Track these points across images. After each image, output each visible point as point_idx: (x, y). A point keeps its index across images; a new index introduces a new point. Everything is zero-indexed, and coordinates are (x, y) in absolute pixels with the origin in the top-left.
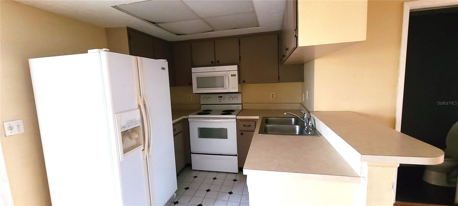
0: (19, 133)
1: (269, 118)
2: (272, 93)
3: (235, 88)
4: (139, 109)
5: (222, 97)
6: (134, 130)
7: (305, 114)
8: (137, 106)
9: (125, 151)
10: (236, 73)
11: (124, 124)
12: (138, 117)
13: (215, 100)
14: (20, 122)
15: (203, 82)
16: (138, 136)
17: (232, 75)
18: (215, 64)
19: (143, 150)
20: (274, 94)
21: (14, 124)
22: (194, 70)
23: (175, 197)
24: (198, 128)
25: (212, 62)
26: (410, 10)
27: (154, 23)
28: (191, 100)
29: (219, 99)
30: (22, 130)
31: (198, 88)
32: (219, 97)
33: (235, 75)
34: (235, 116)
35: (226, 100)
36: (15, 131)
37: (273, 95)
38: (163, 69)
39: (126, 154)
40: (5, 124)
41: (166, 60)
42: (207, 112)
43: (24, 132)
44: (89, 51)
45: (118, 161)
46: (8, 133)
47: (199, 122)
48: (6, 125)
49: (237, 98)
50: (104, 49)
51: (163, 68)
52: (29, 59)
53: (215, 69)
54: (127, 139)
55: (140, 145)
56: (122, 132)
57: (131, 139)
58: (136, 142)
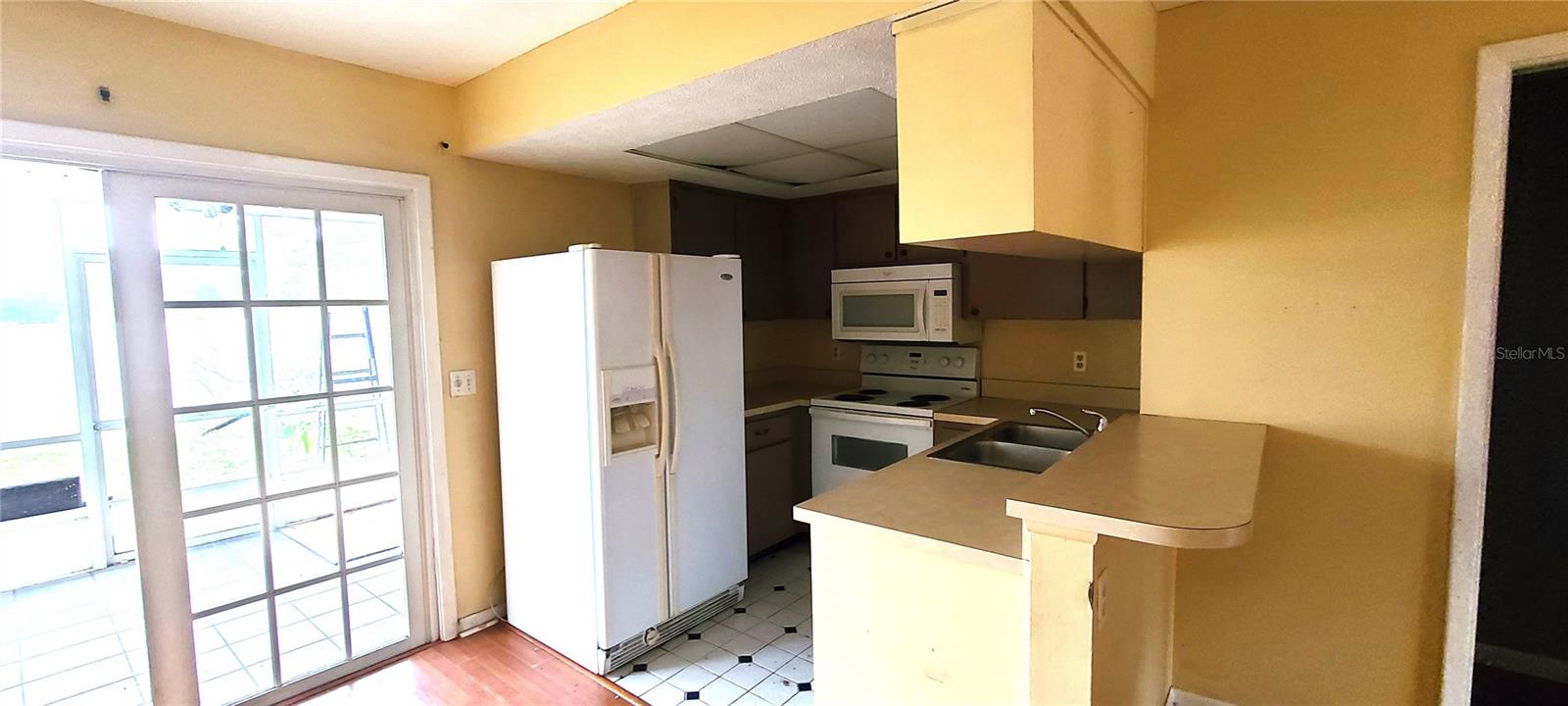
0: (469, 393)
1: (1021, 427)
2: (1079, 353)
3: (944, 330)
4: (654, 367)
5: (919, 355)
6: (643, 409)
7: (1101, 420)
8: (650, 360)
9: (614, 451)
10: (948, 285)
11: (617, 392)
12: (652, 384)
13: (900, 363)
14: (471, 374)
15: (863, 309)
16: (648, 424)
17: (937, 293)
18: (896, 257)
19: (658, 456)
20: (1084, 354)
21: (463, 376)
22: (838, 275)
23: (740, 598)
24: (833, 436)
25: (888, 255)
26: (1514, 71)
27: (723, 168)
28: (839, 358)
29: (913, 362)
30: (474, 390)
31: (844, 325)
32: (912, 355)
33: (944, 293)
34: (931, 411)
35: (931, 365)
36: (463, 391)
37: (1080, 358)
38: (727, 277)
39: (615, 455)
40: (451, 373)
41: (738, 256)
42: (865, 396)
43: (475, 392)
44: (571, 248)
45: (601, 467)
46: (454, 390)
47: (836, 419)
48: (453, 379)
49: (963, 360)
50: (591, 245)
51: (725, 275)
52: (493, 263)
53: (889, 274)
54: (625, 427)
55: (649, 443)
56: (612, 409)
57: (633, 427)
58: (641, 436)
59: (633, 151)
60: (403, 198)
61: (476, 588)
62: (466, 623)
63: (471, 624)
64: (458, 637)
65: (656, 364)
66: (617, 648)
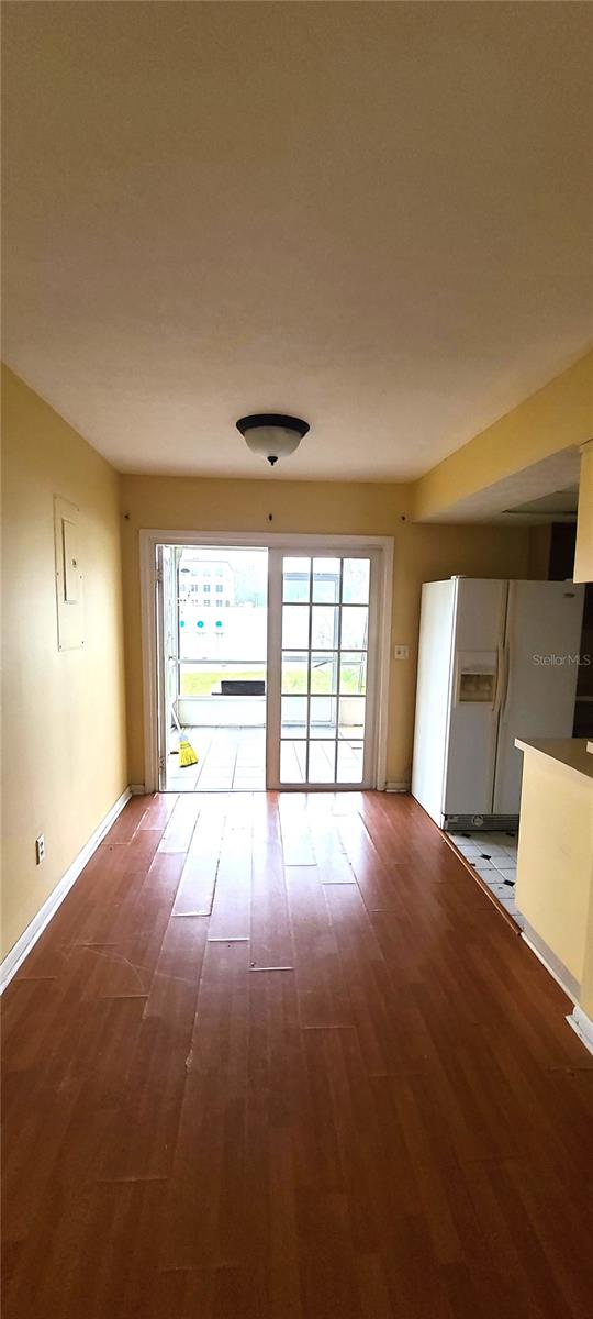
0: (404, 659)
4: (495, 653)
6: (488, 679)
8: (494, 649)
9: (461, 700)
11: (469, 665)
12: (494, 663)
14: (406, 647)
16: (488, 688)
21: (402, 648)
36: (401, 657)
38: (570, 595)
39: (461, 703)
40: (395, 646)
43: (407, 658)
44: (452, 577)
45: (452, 708)
48: (396, 649)
50: (459, 576)
51: (568, 594)
52: (424, 585)
54: (473, 687)
55: (490, 701)
56: (463, 675)
57: (478, 688)
58: (486, 696)
59: (507, 511)
60: (381, 550)
61: (397, 770)
62: (390, 785)
63: (393, 787)
64: (384, 791)
65: (498, 651)
66: (452, 817)
